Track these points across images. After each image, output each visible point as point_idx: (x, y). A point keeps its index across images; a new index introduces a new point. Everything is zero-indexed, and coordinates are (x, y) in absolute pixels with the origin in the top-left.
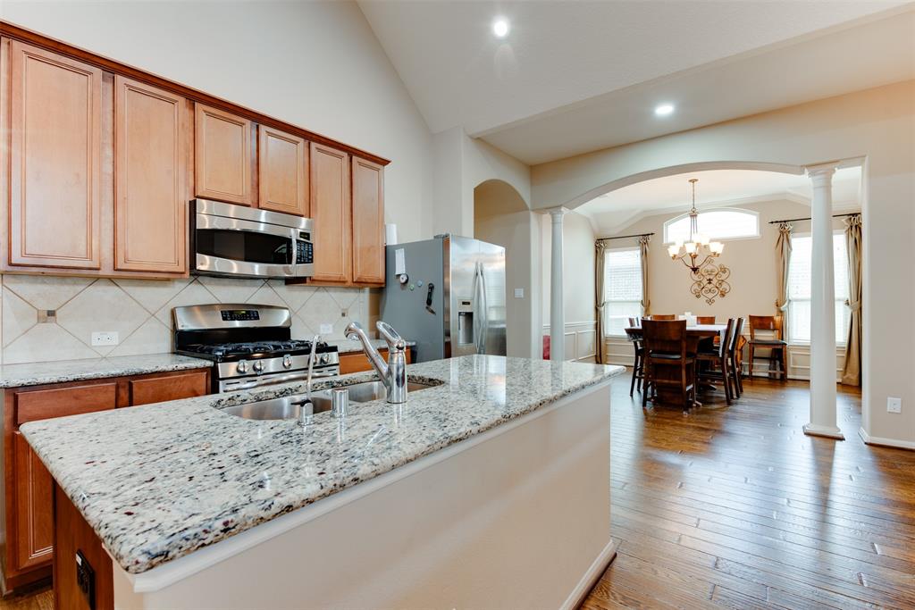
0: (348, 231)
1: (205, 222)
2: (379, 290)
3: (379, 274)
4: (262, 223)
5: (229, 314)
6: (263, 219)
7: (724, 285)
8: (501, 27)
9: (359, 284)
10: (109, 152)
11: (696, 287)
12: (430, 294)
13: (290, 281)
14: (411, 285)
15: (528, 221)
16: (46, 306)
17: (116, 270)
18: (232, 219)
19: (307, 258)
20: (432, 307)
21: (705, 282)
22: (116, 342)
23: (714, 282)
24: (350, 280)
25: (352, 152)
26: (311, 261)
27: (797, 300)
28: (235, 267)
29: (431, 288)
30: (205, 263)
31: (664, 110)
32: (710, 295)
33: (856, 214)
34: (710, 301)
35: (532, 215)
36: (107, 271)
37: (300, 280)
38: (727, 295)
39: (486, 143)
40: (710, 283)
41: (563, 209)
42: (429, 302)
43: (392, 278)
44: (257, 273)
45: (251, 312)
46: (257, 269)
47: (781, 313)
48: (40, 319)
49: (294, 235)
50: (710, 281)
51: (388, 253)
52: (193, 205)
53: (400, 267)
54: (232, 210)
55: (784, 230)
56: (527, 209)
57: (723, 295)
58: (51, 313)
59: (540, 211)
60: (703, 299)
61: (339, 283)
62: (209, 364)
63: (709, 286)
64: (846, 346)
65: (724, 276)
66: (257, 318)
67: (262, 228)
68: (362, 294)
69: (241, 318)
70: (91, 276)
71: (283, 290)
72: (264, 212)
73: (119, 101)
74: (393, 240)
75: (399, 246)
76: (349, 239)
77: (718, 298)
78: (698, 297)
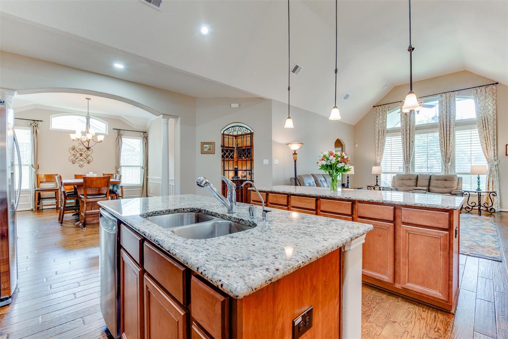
7: (90, 158)
11: (72, 157)
21: (78, 155)
23: (84, 155)
27: (123, 166)
31: (119, 66)
32: (81, 163)
33: (145, 132)
34: (81, 166)
38: (91, 163)
40: (81, 156)
47: (118, 172)
50: (81, 155)
55: (119, 133)
57: (89, 163)
60: (77, 165)
63: (81, 158)
64: (142, 185)
65: (89, 152)
77: (86, 165)
78: (73, 163)
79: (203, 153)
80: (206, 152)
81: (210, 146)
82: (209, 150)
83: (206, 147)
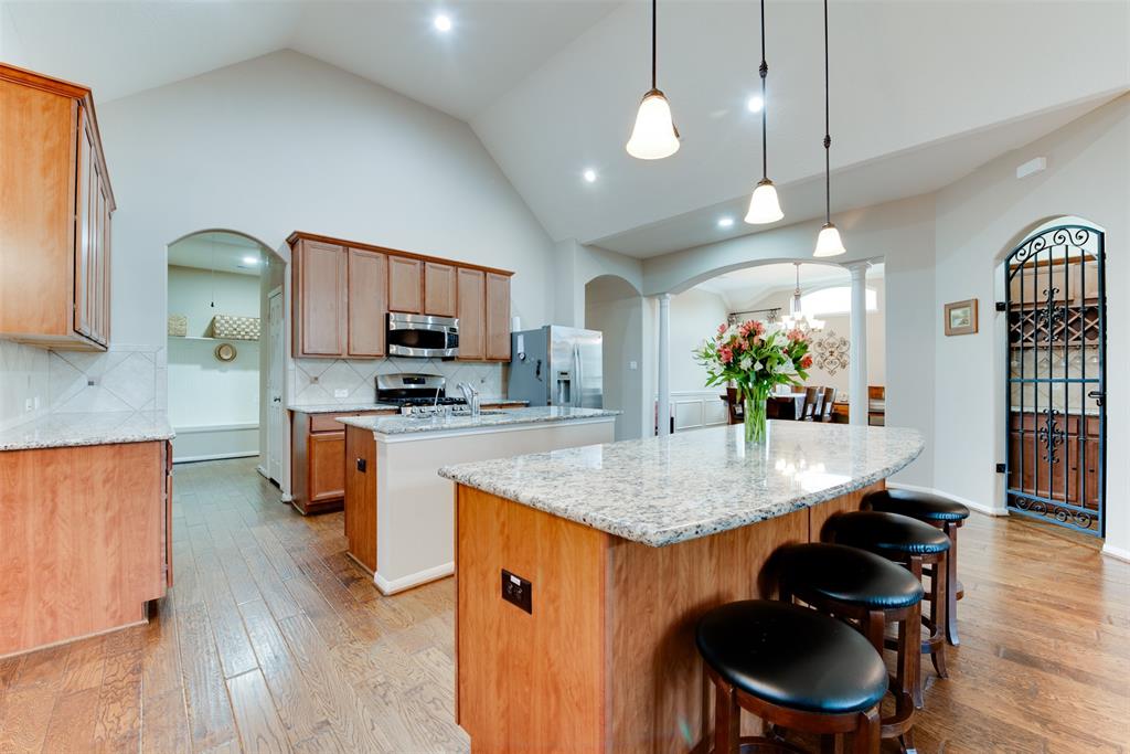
0: (483, 324)
1: (394, 326)
2: (508, 364)
3: (507, 354)
4: (430, 324)
5: (408, 380)
6: (430, 322)
7: (845, 358)
8: (590, 176)
9: (492, 360)
10: (346, 290)
11: (819, 359)
12: (538, 367)
13: (445, 359)
14: (527, 361)
15: (640, 305)
16: (313, 375)
17: (349, 354)
18: (410, 323)
19: (454, 343)
20: (540, 376)
21: (828, 354)
22: (346, 395)
23: (835, 354)
24: (484, 357)
25: (485, 270)
26: (457, 346)
28: (411, 351)
29: (539, 363)
30: (394, 349)
32: (832, 367)
34: (832, 372)
35: (644, 300)
36: (345, 356)
37: (451, 359)
38: (847, 366)
39: (596, 249)
40: (831, 355)
41: (668, 295)
42: (538, 373)
43: (515, 355)
44: (426, 355)
45: (420, 379)
46: (426, 352)
48: (312, 382)
49: (446, 330)
50: (832, 353)
51: (513, 337)
52: (388, 316)
53: (520, 349)
54: (409, 317)
56: (640, 295)
57: (844, 366)
58: (316, 379)
59: (651, 297)
60: (825, 370)
61: (477, 360)
62: (397, 407)
63: (831, 358)
65: (844, 349)
66: (424, 383)
67: (429, 327)
68: (496, 368)
69: (415, 382)
70: (335, 357)
71: (442, 365)
72: (430, 317)
73: (351, 262)
74: (517, 328)
75: (521, 333)
76: (483, 328)
77: (839, 369)
78: (821, 368)
79: (950, 332)
80: (958, 329)
81: (965, 312)
82: (963, 322)
83: (957, 317)
